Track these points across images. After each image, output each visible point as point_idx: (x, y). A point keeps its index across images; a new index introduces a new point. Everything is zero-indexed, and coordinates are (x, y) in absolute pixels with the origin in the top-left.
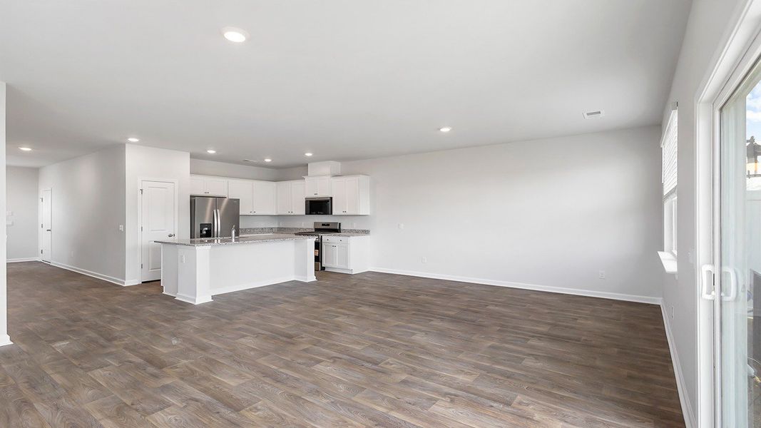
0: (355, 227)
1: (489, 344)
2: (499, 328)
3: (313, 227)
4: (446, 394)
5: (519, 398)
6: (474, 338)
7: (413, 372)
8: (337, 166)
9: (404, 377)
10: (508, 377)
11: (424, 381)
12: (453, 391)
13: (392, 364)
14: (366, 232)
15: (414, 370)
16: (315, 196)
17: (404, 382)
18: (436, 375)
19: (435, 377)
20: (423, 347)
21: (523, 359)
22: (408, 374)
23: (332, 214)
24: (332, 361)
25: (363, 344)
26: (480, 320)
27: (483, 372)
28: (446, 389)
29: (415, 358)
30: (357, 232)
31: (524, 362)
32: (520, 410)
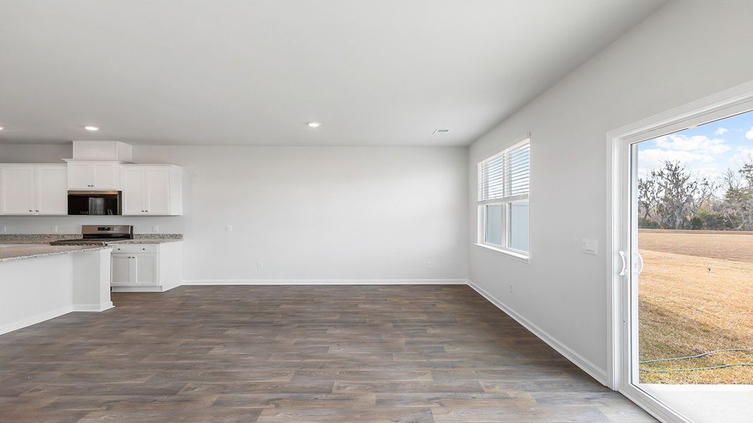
0: (158, 230)
1: (294, 342)
2: (297, 325)
3: (80, 232)
4: (268, 402)
5: (336, 383)
6: (277, 338)
7: (224, 389)
8: (127, 150)
9: (215, 398)
10: (321, 368)
11: (240, 395)
12: (274, 396)
13: (194, 388)
14: (177, 237)
15: (225, 387)
16: (90, 189)
17: (218, 403)
18: (251, 385)
19: (251, 388)
20: (226, 361)
21: (328, 348)
22: (219, 393)
23: (121, 214)
24: (104, 408)
25: (146, 376)
26: (277, 320)
27: (297, 369)
28: (267, 396)
29: (221, 374)
30: (162, 238)
31: (329, 351)
32: (340, 394)
